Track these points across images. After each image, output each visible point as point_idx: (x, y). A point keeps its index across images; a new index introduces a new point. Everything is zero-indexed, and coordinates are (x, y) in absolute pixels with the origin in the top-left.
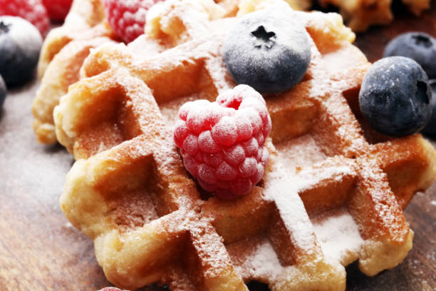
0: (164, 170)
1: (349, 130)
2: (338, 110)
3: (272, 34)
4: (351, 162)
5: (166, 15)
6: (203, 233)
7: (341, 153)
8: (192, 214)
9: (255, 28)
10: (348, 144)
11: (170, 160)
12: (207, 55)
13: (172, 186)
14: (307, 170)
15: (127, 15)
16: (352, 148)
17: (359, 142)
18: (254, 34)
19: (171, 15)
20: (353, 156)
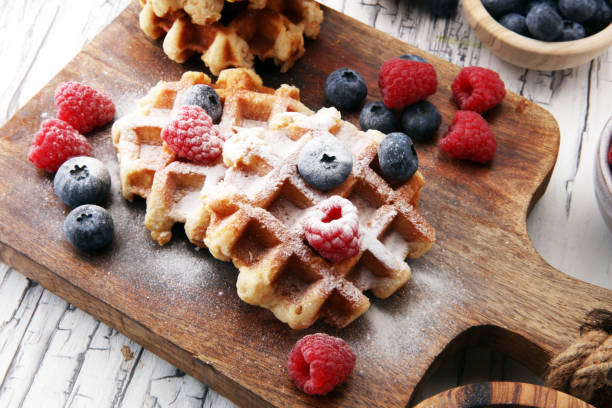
0: (306, 259)
1: (383, 189)
2: (372, 178)
3: (334, 158)
4: (392, 207)
5: (246, 155)
6: (343, 286)
7: (385, 204)
8: (332, 278)
9: (321, 157)
10: (386, 196)
11: (305, 251)
12: (288, 176)
13: (313, 266)
14: (374, 223)
15: (195, 149)
16: (390, 199)
17: (391, 194)
18: (322, 160)
19: (249, 155)
20: (392, 203)
